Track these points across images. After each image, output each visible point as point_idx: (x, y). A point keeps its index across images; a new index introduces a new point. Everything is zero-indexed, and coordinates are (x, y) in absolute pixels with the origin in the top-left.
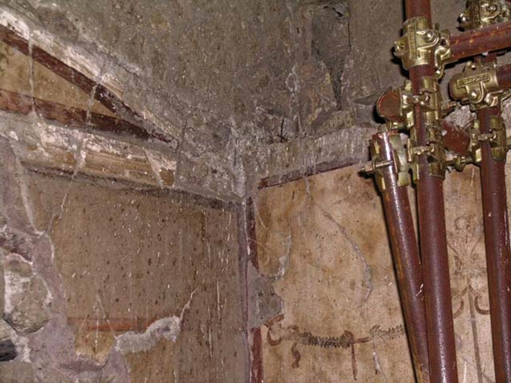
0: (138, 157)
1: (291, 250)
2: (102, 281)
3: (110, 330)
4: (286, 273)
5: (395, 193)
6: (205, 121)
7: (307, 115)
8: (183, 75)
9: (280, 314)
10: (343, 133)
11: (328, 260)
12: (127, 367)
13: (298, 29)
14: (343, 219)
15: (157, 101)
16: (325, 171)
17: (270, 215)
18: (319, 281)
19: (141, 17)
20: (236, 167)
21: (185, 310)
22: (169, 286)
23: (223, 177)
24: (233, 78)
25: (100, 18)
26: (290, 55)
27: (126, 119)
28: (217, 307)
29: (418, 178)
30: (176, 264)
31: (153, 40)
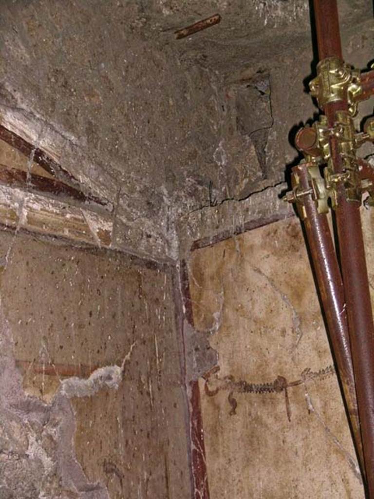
0: (77, 216)
1: (224, 305)
2: (47, 329)
3: (55, 375)
4: (220, 327)
5: (316, 220)
6: (138, 189)
7: (235, 187)
8: (116, 145)
9: (216, 366)
10: (268, 192)
11: (259, 311)
12: (73, 409)
13: (223, 107)
14: (271, 272)
15: (92, 166)
16: (253, 229)
17: (202, 274)
18: (252, 332)
19: (75, 91)
20: (170, 232)
21: (126, 361)
22: (109, 338)
23: (157, 241)
24: (163, 150)
25: (37, 90)
26: (217, 131)
27: (64, 182)
28: (155, 360)
29: (337, 204)
30: (116, 318)
31: (87, 111)
